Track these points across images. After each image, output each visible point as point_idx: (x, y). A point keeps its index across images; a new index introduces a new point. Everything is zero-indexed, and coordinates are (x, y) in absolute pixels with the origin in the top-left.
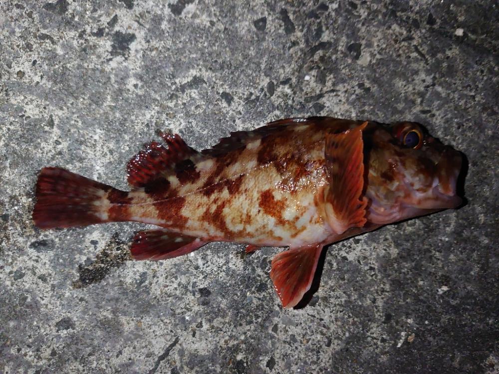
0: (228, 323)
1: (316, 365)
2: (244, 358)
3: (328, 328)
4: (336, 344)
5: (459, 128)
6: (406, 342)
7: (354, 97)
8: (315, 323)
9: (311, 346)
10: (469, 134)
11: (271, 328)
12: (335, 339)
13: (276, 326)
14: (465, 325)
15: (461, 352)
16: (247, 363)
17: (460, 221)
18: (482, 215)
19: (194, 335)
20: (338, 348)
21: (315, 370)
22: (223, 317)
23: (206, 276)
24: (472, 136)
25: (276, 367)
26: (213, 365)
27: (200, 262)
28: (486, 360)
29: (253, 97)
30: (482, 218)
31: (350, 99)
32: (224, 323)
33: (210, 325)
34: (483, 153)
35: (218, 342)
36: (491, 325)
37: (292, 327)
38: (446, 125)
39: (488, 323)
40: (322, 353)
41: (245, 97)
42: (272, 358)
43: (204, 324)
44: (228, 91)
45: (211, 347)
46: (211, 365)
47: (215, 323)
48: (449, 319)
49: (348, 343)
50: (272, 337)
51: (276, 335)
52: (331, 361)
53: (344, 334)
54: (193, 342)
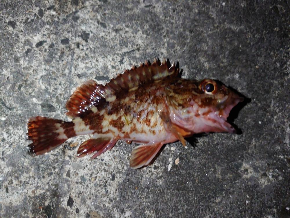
0: (33, 177)
1: (106, 197)
2: (50, 203)
3: (109, 166)
4: (119, 177)
5: (174, 11)
6: (174, 166)
7: (97, 7)
8: (98, 164)
9: (98, 182)
10: (182, 14)
11: (66, 174)
12: (117, 173)
13: (69, 172)
14: (217, 144)
15: (220, 166)
16: (53, 206)
17: (192, 70)
18: (206, 63)
19: (7, 191)
20: (121, 180)
21: (106, 201)
22: (27, 172)
23: (11, 145)
24: (184, 15)
25: (74, 204)
26: (26, 213)
27: (5, 136)
28: (241, 167)
29: (29, 20)
30: (207, 65)
31: (95, 9)
32: (30, 177)
33: (18, 180)
34: (196, 24)
35: (27, 193)
36: (237, 140)
37: (81, 170)
38: (165, 11)
39: (235, 139)
40: (108, 187)
41: (24, 21)
42: (70, 197)
43: (14, 181)
44: (12, 20)
45: (22, 198)
46: (24, 213)
47: (22, 179)
48: (203, 142)
49: (128, 175)
50: (67, 181)
51: (69, 179)
52: (117, 191)
53: (123, 168)
54: (7, 197)
